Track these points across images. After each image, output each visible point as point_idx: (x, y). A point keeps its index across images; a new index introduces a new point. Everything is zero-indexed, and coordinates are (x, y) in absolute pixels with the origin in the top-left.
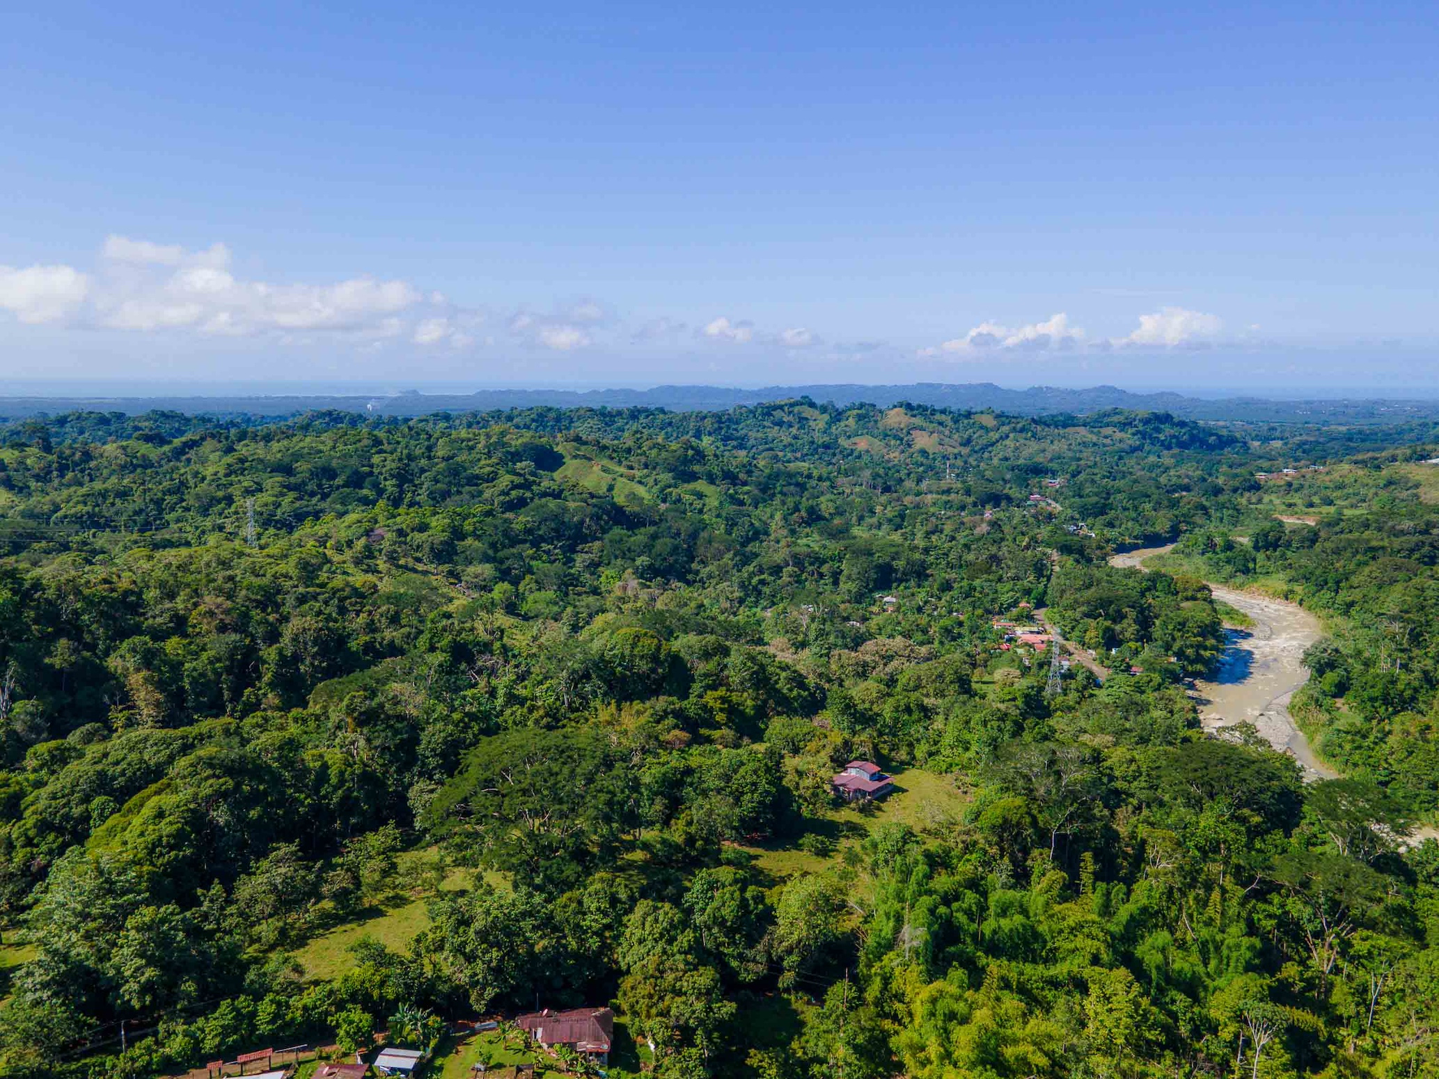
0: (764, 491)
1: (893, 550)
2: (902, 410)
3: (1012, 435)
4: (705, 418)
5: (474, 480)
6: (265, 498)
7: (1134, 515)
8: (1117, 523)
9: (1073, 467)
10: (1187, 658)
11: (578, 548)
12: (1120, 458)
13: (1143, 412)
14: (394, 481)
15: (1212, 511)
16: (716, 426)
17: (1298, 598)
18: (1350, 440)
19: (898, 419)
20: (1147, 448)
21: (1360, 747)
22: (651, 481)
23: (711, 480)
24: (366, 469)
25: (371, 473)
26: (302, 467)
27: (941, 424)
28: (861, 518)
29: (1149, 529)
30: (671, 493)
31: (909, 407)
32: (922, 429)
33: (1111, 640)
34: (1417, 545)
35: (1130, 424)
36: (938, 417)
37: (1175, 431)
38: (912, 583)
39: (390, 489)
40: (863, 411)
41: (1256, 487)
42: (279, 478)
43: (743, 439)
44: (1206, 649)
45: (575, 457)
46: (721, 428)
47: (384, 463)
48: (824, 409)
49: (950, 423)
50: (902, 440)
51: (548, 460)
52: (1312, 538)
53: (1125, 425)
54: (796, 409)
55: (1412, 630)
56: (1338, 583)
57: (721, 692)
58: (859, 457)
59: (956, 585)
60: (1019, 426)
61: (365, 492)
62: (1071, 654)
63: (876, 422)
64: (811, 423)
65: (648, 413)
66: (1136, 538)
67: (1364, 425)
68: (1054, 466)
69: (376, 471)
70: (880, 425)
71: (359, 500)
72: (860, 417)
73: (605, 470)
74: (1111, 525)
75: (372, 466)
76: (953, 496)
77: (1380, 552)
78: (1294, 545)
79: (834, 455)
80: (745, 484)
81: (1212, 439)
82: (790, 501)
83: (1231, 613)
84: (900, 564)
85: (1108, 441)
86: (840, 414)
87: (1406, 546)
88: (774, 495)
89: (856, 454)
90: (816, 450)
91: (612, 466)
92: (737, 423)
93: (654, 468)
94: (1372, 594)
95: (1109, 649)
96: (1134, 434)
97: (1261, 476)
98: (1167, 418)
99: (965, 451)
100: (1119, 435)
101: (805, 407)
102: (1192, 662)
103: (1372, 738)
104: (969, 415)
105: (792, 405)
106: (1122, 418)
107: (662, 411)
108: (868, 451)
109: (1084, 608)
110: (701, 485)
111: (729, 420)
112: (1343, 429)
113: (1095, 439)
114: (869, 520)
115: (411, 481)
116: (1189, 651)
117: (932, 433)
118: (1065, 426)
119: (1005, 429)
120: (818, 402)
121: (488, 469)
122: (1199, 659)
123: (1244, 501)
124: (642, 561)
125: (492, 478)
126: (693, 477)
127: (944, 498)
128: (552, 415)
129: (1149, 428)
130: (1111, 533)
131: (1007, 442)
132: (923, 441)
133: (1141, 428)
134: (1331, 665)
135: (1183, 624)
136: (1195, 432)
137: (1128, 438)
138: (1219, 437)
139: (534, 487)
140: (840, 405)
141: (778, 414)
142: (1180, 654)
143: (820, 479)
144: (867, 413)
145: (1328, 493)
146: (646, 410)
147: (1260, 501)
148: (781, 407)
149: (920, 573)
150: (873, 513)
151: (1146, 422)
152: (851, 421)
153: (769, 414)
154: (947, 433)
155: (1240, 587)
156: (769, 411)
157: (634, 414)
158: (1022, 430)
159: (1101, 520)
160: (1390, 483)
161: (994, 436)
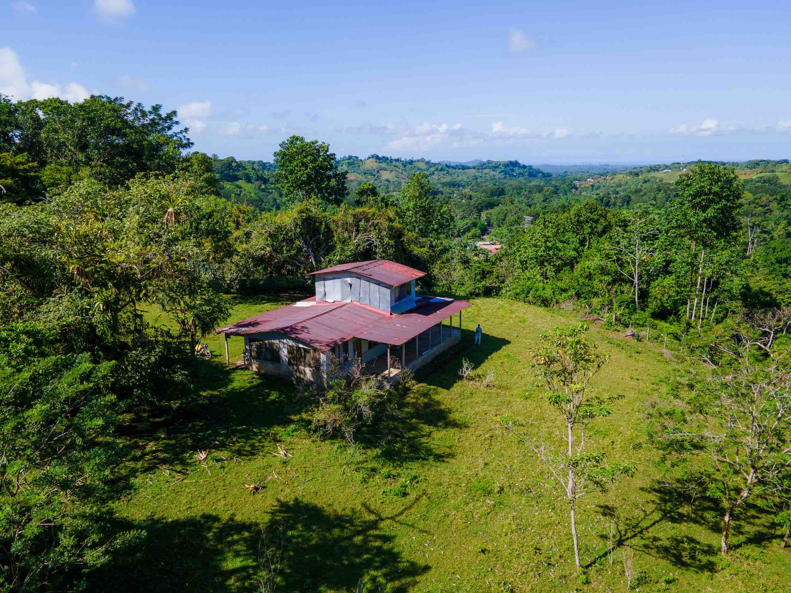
2: (374, 160)
3: (436, 173)
19: (372, 164)
20: (508, 178)
23: (249, 180)
27: (396, 167)
31: (377, 157)
32: (386, 170)
35: (497, 167)
36: (394, 163)
37: (521, 171)
40: (351, 161)
41: (575, 188)
49: (402, 167)
50: (374, 175)
60: (439, 168)
63: (359, 166)
70: (362, 168)
72: (349, 164)
96: (500, 172)
97: (576, 183)
98: (517, 164)
100: (493, 173)
104: (411, 162)
106: (493, 165)
110: (241, 183)
117: (391, 171)
119: (432, 169)
129: (508, 169)
131: (434, 176)
132: (387, 175)
133: (503, 169)
136: (531, 171)
138: (543, 174)
144: (353, 162)
152: (344, 166)
154: (400, 171)
158: (441, 170)
160: (645, 181)
161: (427, 173)
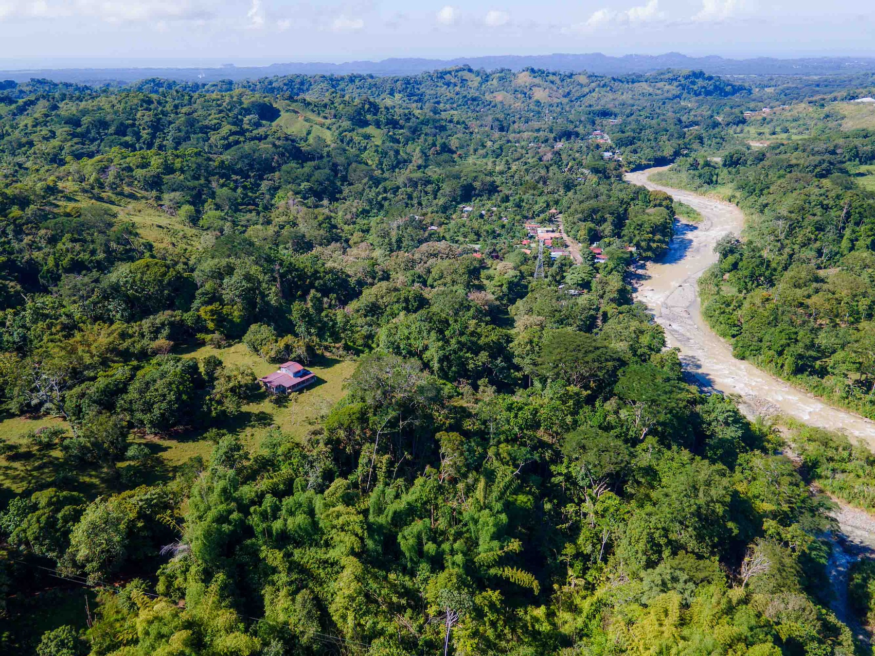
0: (414, 132)
1: (475, 174)
2: (528, 73)
3: (597, 90)
4: (398, 80)
5: (205, 130)
6: (55, 143)
7: (654, 144)
8: (639, 150)
9: (628, 111)
10: (642, 248)
11: (265, 177)
12: (664, 103)
13: (686, 72)
14: (150, 131)
15: (705, 140)
16: (404, 86)
17: (736, 200)
18: (818, 85)
19: (525, 79)
20: (684, 96)
21: (723, 313)
22: (334, 127)
23: (378, 125)
24: (130, 122)
25: (133, 125)
26: (86, 120)
27: (552, 82)
28: (476, 150)
29: (659, 154)
30: (346, 136)
31: (533, 71)
32: (539, 86)
33: (594, 237)
34: (820, 162)
35: (676, 79)
36: (551, 77)
37: (705, 83)
38: (485, 198)
39: (145, 136)
40: (503, 74)
41: (743, 121)
42: (67, 128)
43: (422, 95)
44: (654, 241)
45: (287, 111)
46: (407, 88)
47: (144, 117)
48: (478, 74)
49: (559, 82)
50: (525, 94)
51: (269, 113)
52: (761, 157)
53: (671, 81)
54: (460, 74)
55: (790, 225)
56: (762, 190)
57: (215, 306)
58: (495, 106)
59: (511, 198)
60: (603, 83)
61: (127, 138)
62: (567, 246)
63: (510, 81)
64: (469, 83)
65: (362, 78)
66: (649, 160)
67: (829, 75)
68: (616, 110)
69: (137, 123)
70: (513, 84)
71: (121, 144)
72: (500, 79)
73: (307, 120)
74: (635, 152)
75: (135, 120)
76: (541, 133)
77: (796, 168)
78: (749, 163)
79: (478, 105)
80: (402, 127)
81: (728, 89)
82: (430, 139)
83: (690, 212)
84: (477, 184)
85: (659, 92)
86: (488, 76)
87: (813, 163)
88: (420, 135)
89: (493, 104)
90: (466, 102)
91: (313, 116)
92: (421, 84)
93: (340, 118)
94: (778, 199)
95: (592, 243)
96: (677, 87)
97: (747, 114)
98: (700, 75)
99: (565, 100)
100: (667, 87)
101: (466, 72)
102: (645, 251)
103: (732, 307)
104: (571, 76)
105: (457, 71)
106: (670, 75)
107: (372, 77)
108: (501, 102)
109: (580, 215)
110: (370, 130)
111: (416, 82)
112: (816, 78)
113: (651, 90)
114: (481, 152)
115: (162, 130)
116: (643, 244)
117: (545, 89)
118: (633, 82)
119: (593, 85)
120: (475, 68)
121: (216, 121)
122: (649, 248)
123: (731, 132)
124: (304, 185)
125: (216, 128)
126: (366, 124)
127: (535, 134)
128: (298, 80)
129: (688, 82)
130: (634, 158)
131: (593, 94)
132: (540, 94)
133: (683, 82)
134: (732, 251)
135: (641, 226)
136: (718, 83)
137: (673, 89)
138: (733, 86)
139: (247, 134)
140: (489, 71)
141: (448, 77)
142: (638, 246)
143: (458, 123)
144: (505, 76)
145: (787, 124)
146: (360, 76)
147: (742, 131)
148: (450, 72)
149: (492, 189)
150: (484, 146)
151: (687, 77)
152: (495, 82)
153: (442, 78)
154: (555, 88)
155: (704, 194)
156: (442, 75)
157: (352, 79)
158: (604, 86)
159: (630, 148)
160: (827, 116)
161: (586, 90)
